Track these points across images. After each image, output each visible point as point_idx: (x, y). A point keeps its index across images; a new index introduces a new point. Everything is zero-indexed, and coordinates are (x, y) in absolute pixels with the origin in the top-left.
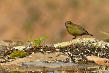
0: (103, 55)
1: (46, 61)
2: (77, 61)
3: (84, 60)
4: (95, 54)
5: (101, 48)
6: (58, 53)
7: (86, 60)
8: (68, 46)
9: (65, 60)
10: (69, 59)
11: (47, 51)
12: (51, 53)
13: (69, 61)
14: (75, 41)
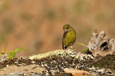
0: (81, 67)
1: (21, 74)
2: (54, 73)
3: (61, 73)
4: (73, 66)
5: (79, 60)
6: (34, 66)
7: (63, 73)
8: (45, 58)
9: (42, 73)
10: (46, 71)
11: (23, 64)
12: (27, 66)
13: (45, 74)
14: (52, 53)
